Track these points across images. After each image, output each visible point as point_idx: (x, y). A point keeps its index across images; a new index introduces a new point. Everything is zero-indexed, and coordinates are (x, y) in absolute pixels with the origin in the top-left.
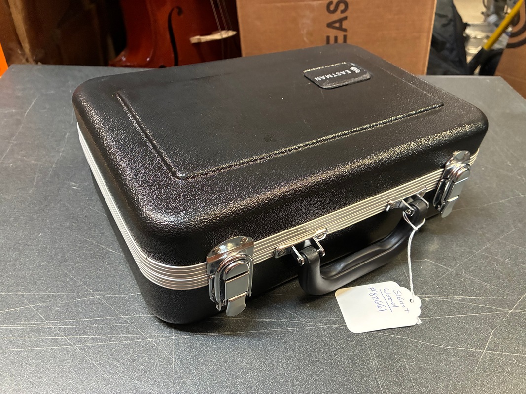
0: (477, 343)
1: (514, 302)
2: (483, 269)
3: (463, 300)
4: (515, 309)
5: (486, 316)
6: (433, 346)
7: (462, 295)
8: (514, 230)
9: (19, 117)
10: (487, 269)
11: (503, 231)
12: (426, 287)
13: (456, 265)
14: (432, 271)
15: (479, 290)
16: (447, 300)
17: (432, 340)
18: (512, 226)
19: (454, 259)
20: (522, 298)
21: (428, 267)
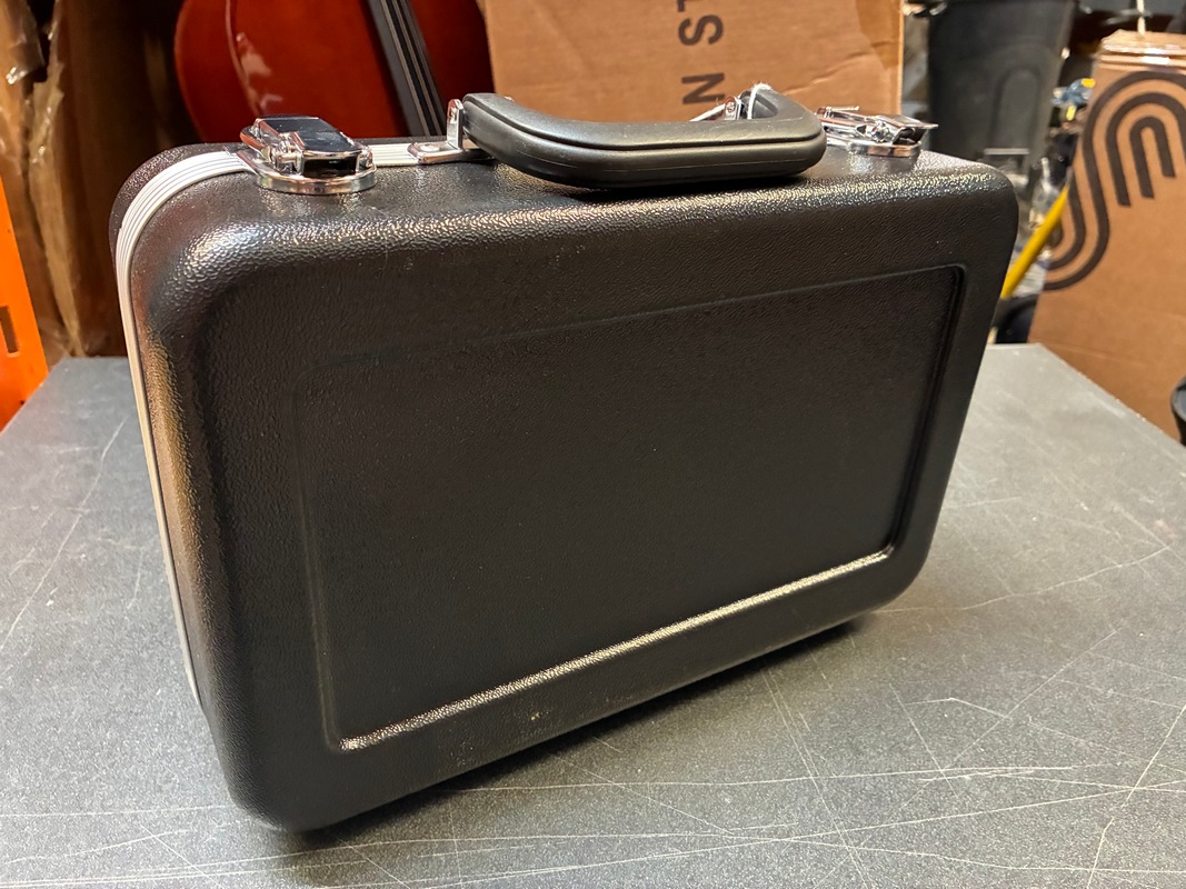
0: (1077, 856)
1: (1138, 771)
2: (1066, 711)
3: (1037, 774)
4: (1142, 785)
5: (1086, 801)
6: (992, 868)
7: (1035, 765)
8: (1114, 632)
9: (89, 461)
10: (1075, 710)
11: (1094, 636)
12: (959, 752)
13: (1011, 706)
14: (966, 721)
15: (1064, 752)
16: (1006, 775)
17: (988, 857)
18: (1110, 625)
19: (1006, 695)
20: (1151, 762)
21: (958, 712)
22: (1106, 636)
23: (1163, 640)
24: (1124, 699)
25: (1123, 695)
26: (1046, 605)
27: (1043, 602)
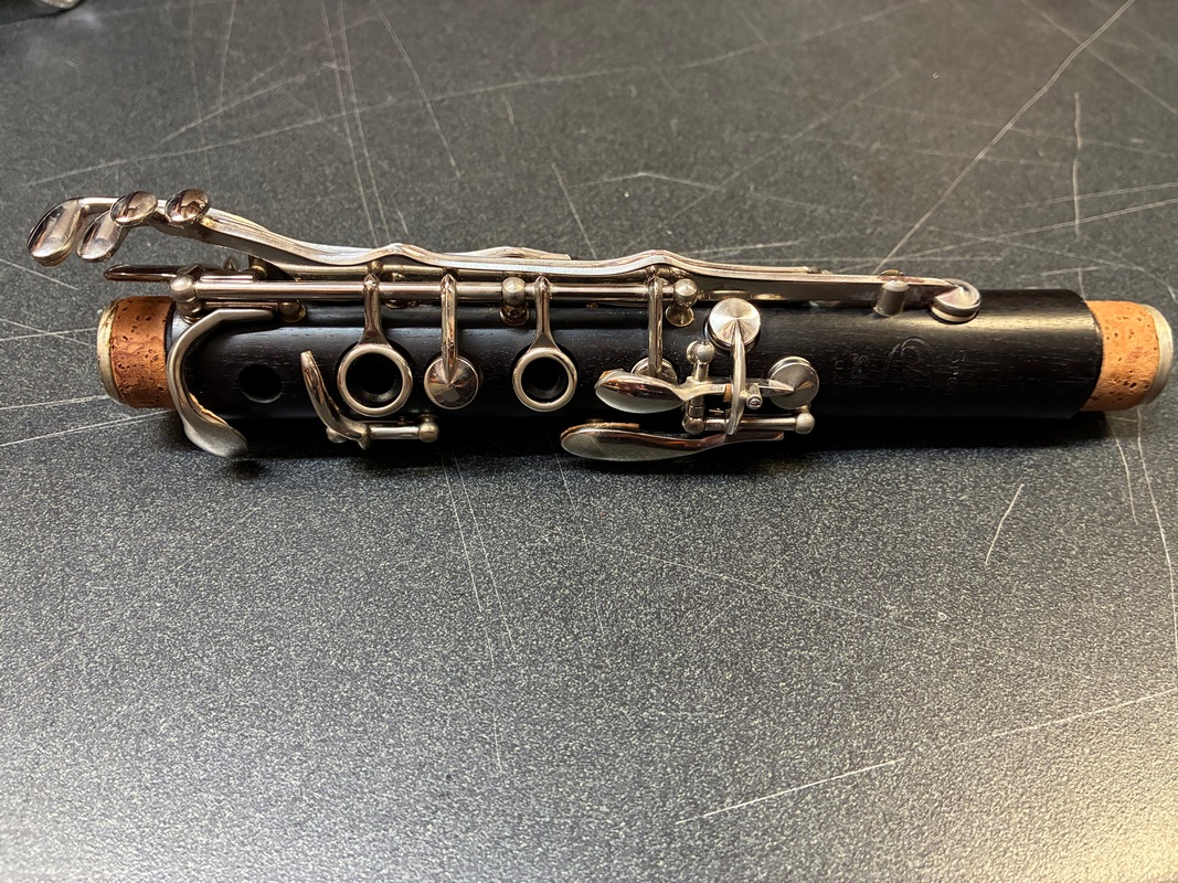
1: (895, 238)
2: (807, 173)
3: (745, 255)
4: (897, 254)
7: (743, 243)
8: (898, 75)
10: (819, 172)
11: (867, 83)
12: (634, 239)
13: (728, 175)
14: (655, 199)
15: (792, 224)
18: (894, 68)
19: (724, 161)
20: (917, 226)
21: (647, 189)
23: (964, 79)
24: (893, 152)
25: (893, 148)
26: (810, 52)
27: (806, 49)
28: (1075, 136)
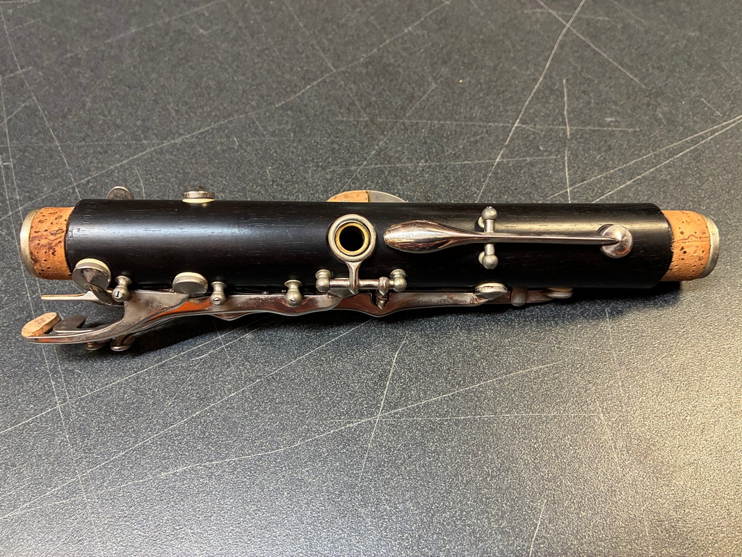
22: (424, 93)
23: (482, 81)
24: (434, 170)
25: (433, 164)
26: (367, 73)
27: (364, 71)
28: (565, 125)
